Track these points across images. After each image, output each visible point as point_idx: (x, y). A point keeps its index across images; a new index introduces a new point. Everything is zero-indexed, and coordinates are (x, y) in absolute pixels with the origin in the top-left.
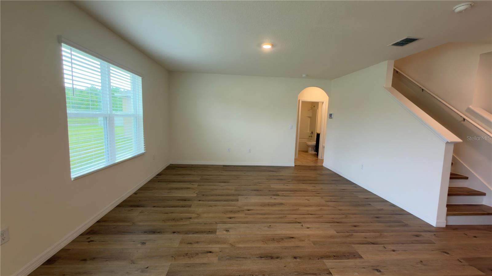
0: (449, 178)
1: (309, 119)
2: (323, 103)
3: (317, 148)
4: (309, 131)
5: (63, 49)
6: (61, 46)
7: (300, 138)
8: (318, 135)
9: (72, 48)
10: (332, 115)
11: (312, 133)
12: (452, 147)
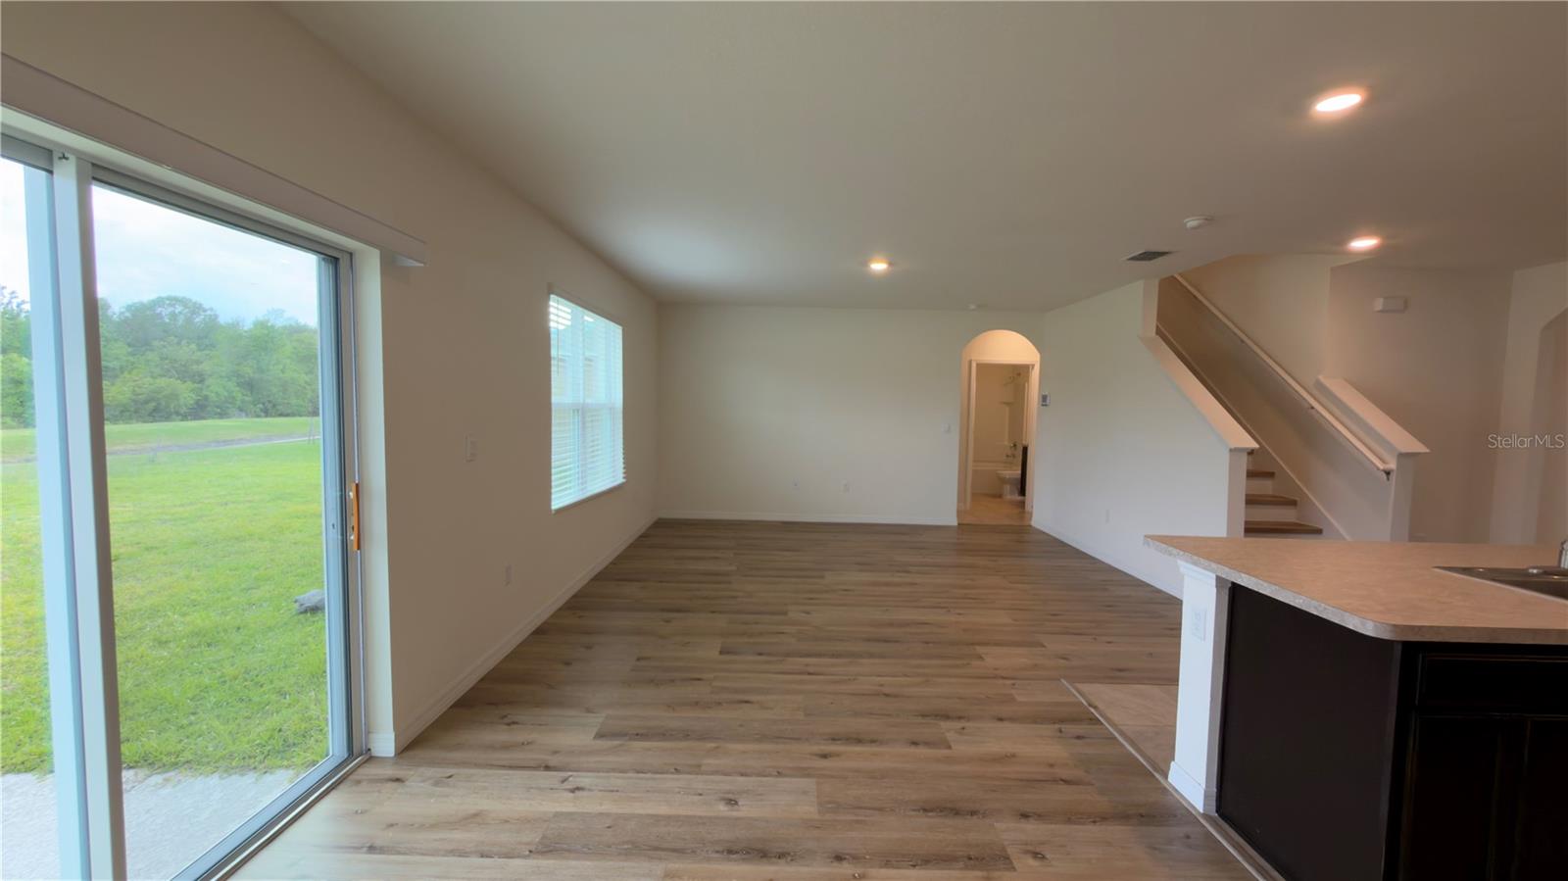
0: (1243, 530)
1: (1007, 409)
2: (1033, 366)
3: (1022, 486)
4: (1006, 443)
5: (551, 303)
6: (549, 299)
7: (975, 461)
8: (1025, 450)
9: (560, 299)
10: (1048, 398)
11: (1015, 445)
12: (1244, 459)
